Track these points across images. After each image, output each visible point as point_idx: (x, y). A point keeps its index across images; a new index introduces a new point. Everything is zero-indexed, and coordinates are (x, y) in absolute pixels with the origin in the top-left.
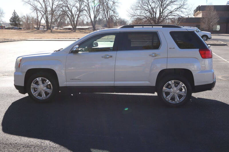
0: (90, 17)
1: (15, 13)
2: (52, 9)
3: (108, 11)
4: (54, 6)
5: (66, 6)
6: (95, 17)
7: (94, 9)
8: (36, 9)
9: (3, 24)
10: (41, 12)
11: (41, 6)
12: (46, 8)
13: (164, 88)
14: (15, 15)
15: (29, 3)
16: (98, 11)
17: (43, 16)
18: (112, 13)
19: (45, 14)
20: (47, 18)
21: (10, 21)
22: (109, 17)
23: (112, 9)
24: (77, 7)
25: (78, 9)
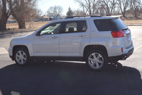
0: (121, 8)
1: (69, 9)
2: (94, 5)
3: (134, 3)
4: (95, 2)
5: (103, 2)
6: (125, 8)
7: (123, 2)
8: (83, 5)
9: (62, 17)
10: (86, 7)
11: (86, 3)
12: (90, 4)
13: (89, 58)
14: (70, 10)
15: (78, 1)
16: (127, 3)
17: (87, 10)
18: (138, 4)
19: (89, 8)
20: (90, 11)
21: (67, 14)
22: (135, 7)
23: (137, 1)
24: (111, 2)
25: (112, 3)
